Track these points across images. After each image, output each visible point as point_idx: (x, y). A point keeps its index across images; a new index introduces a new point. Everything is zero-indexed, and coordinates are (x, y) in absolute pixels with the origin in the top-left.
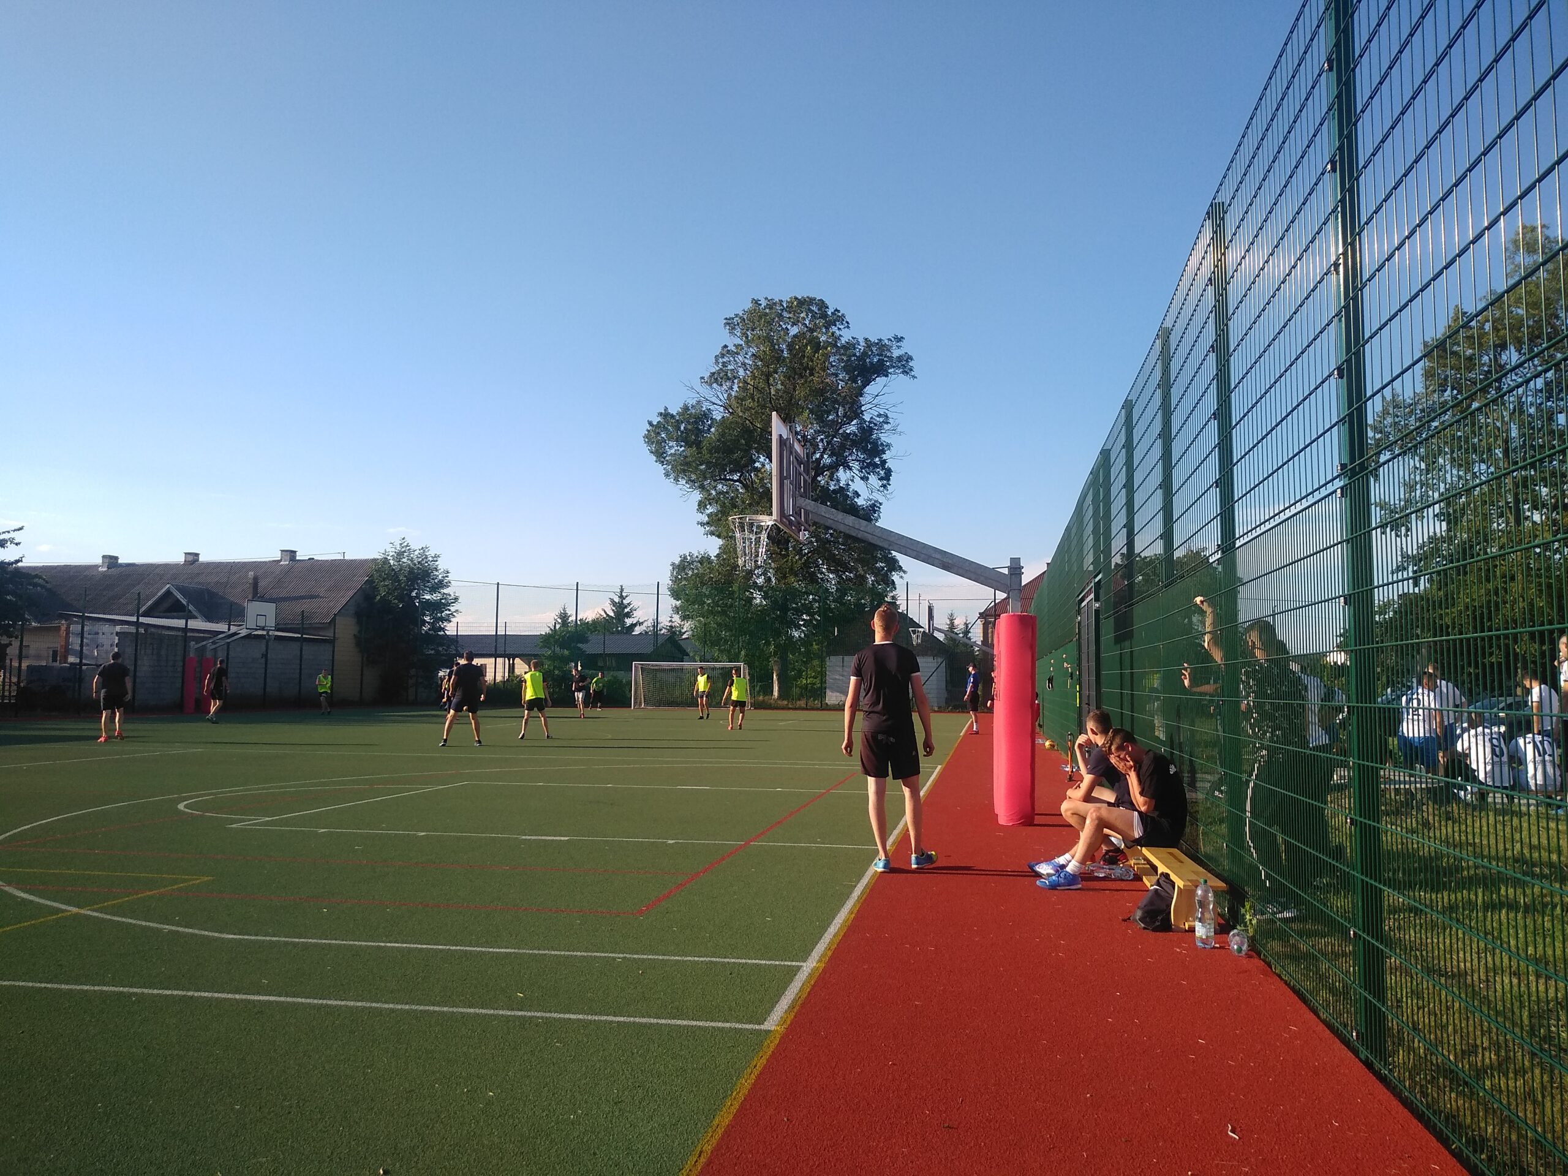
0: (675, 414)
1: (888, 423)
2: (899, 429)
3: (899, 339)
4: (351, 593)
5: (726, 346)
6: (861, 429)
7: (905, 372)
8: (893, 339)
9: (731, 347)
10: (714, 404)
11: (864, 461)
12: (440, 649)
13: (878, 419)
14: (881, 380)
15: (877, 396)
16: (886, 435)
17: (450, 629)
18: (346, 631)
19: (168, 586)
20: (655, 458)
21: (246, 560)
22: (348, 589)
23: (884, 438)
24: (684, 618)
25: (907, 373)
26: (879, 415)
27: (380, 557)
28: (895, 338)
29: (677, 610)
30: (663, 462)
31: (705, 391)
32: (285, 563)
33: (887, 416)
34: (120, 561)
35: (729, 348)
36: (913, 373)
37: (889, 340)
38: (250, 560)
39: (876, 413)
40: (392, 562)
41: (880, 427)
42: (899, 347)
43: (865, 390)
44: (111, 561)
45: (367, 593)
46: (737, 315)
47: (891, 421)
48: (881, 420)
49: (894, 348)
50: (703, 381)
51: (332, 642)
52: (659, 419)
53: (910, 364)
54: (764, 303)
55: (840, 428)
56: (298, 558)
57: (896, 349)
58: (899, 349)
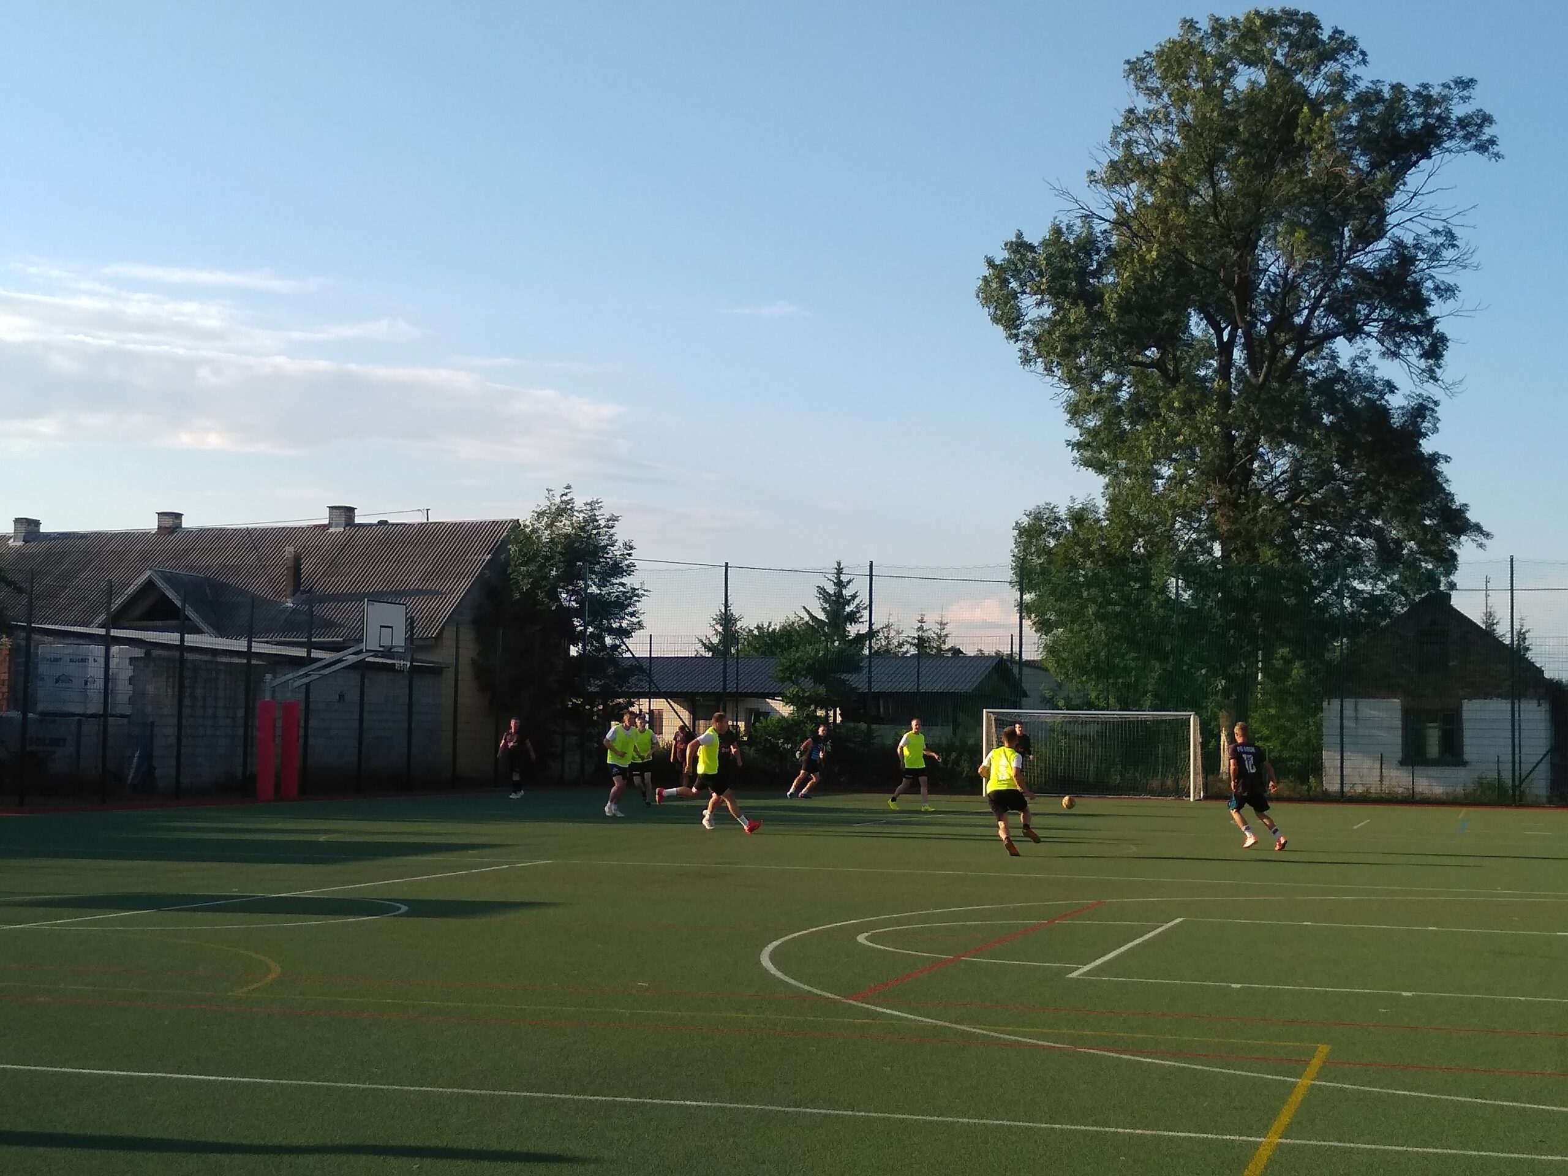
0: (1035, 243)
1: (1450, 247)
3: (1466, 84)
5: (1131, 111)
7: (1482, 148)
8: (1453, 86)
9: (1142, 113)
11: (1391, 321)
16: (1445, 270)
22: (459, 576)
23: (1443, 275)
25: (1486, 150)
26: (1431, 233)
28: (1456, 83)
30: (1016, 335)
31: (1092, 198)
33: (1447, 234)
35: (1138, 115)
36: (1495, 150)
37: (1446, 86)
39: (1423, 229)
41: (1432, 253)
42: (1464, 99)
43: (1398, 185)
45: (494, 585)
48: (1436, 241)
49: (1455, 101)
50: (1088, 178)
52: (1006, 254)
53: (1488, 132)
54: (1206, 27)
56: (356, 521)
57: (1459, 103)
58: (1465, 102)
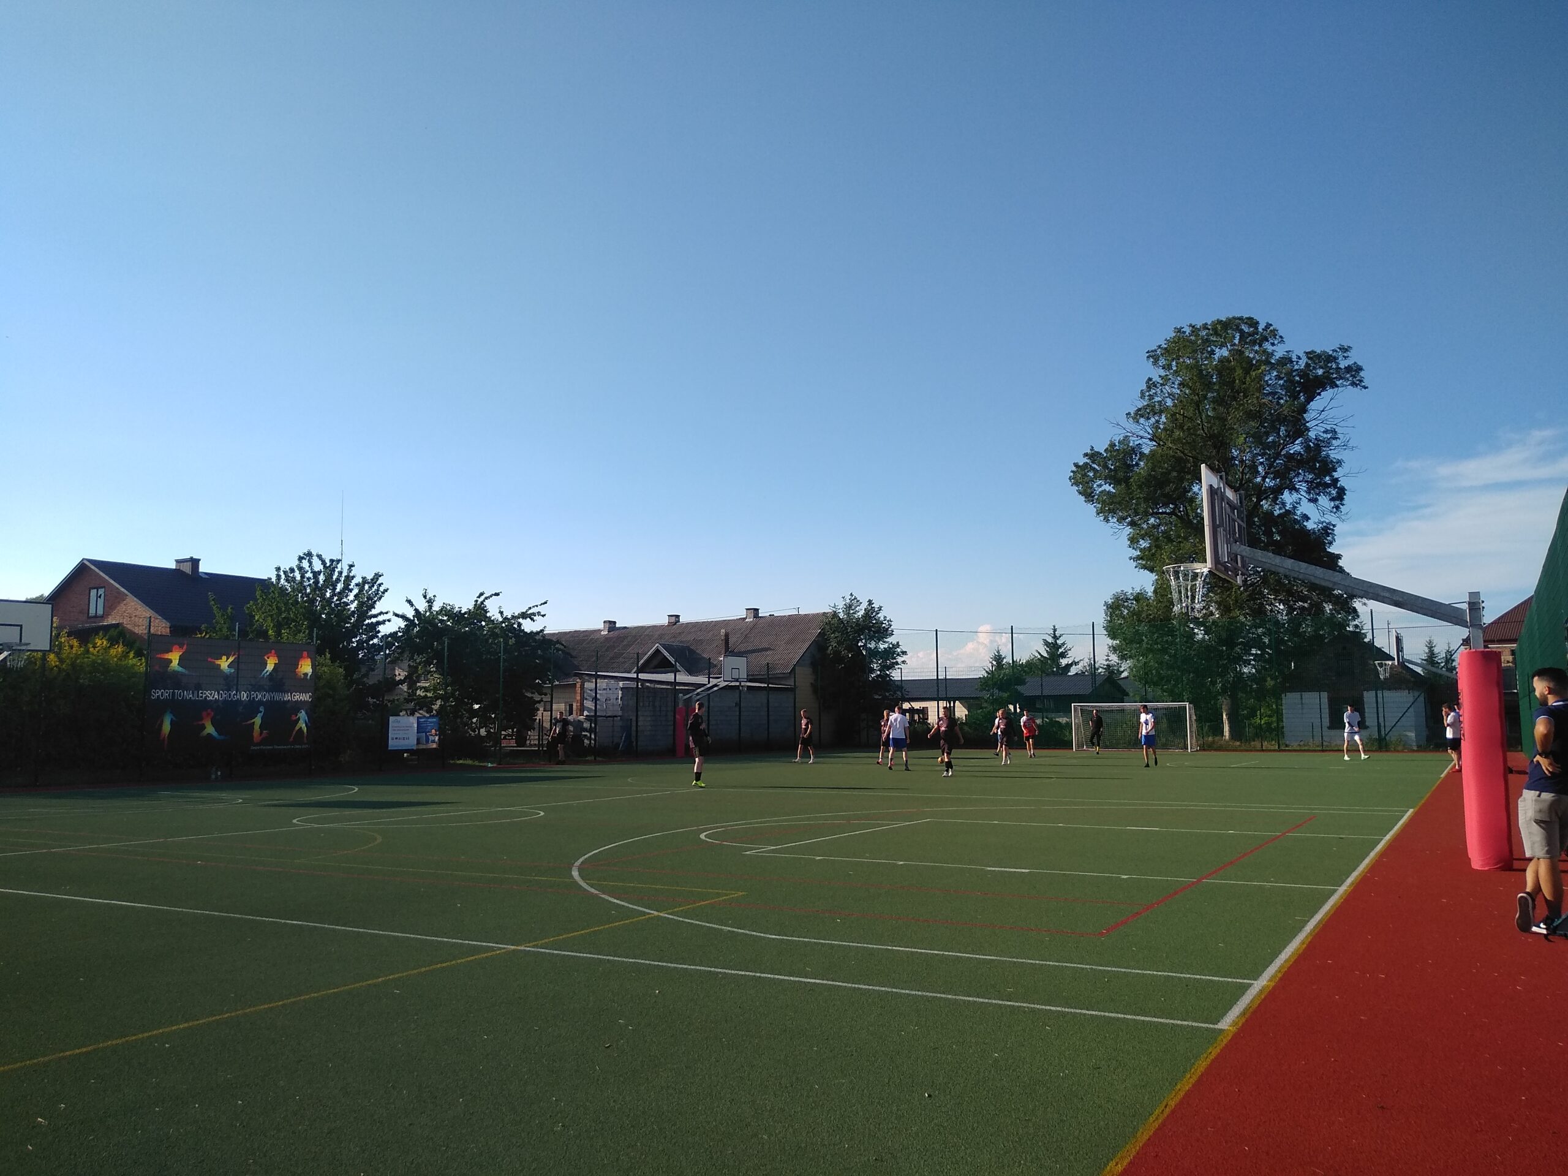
0: (1102, 451)
1: (1337, 438)
2: (1351, 444)
3: (1345, 349)
4: (807, 645)
5: (1150, 379)
6: (1307, 448)
7: (1353, 384)
8: (1338, 350)
9: (1156, 379)
10: (1142, 438)
11: (1312, 482)
12: (887, 694)
13: (1325, 436)
14: (1328, 394)
15: (1323, 411)
16: (1336, 451)
17: (895, 675)
18: (805, 679)
19: (657, 645)
20: (1083, 498)
21: (718, 620)
22: (804, 641)
23: (1334, 455)
24: (1123, 658)
25: (1357, 385)
26: (1326, 432)
27: (831, 611)
28: (1340, 349)
29: (1114, 649)
30: (1093, 501)
31: (1131, 426)
32: (750, 620)
33: (1334, 432)
34: (617, 626)
35: (1154, 380)
36: (1363, 384)
37: (1334, 351)
38: (721, 619)
39: (1323, 430)
40: (841, 615)
41: (1328, 443)
42: (1345, 357)
43: (1308, 406)
44: (611, 625)
45: (820, 644)
46: (1159, 347)
47: (1339, 436)
48: (1329, 436)
49: (1340, 359)
50: (1128, 416)
51: (792, 690)
52: (1086, 460)
53: (1362, 374)
54: (1188, 330)
55: (1283, 448)
56: (760, 615)
57: (1342, 360)
58: (1345, 359)
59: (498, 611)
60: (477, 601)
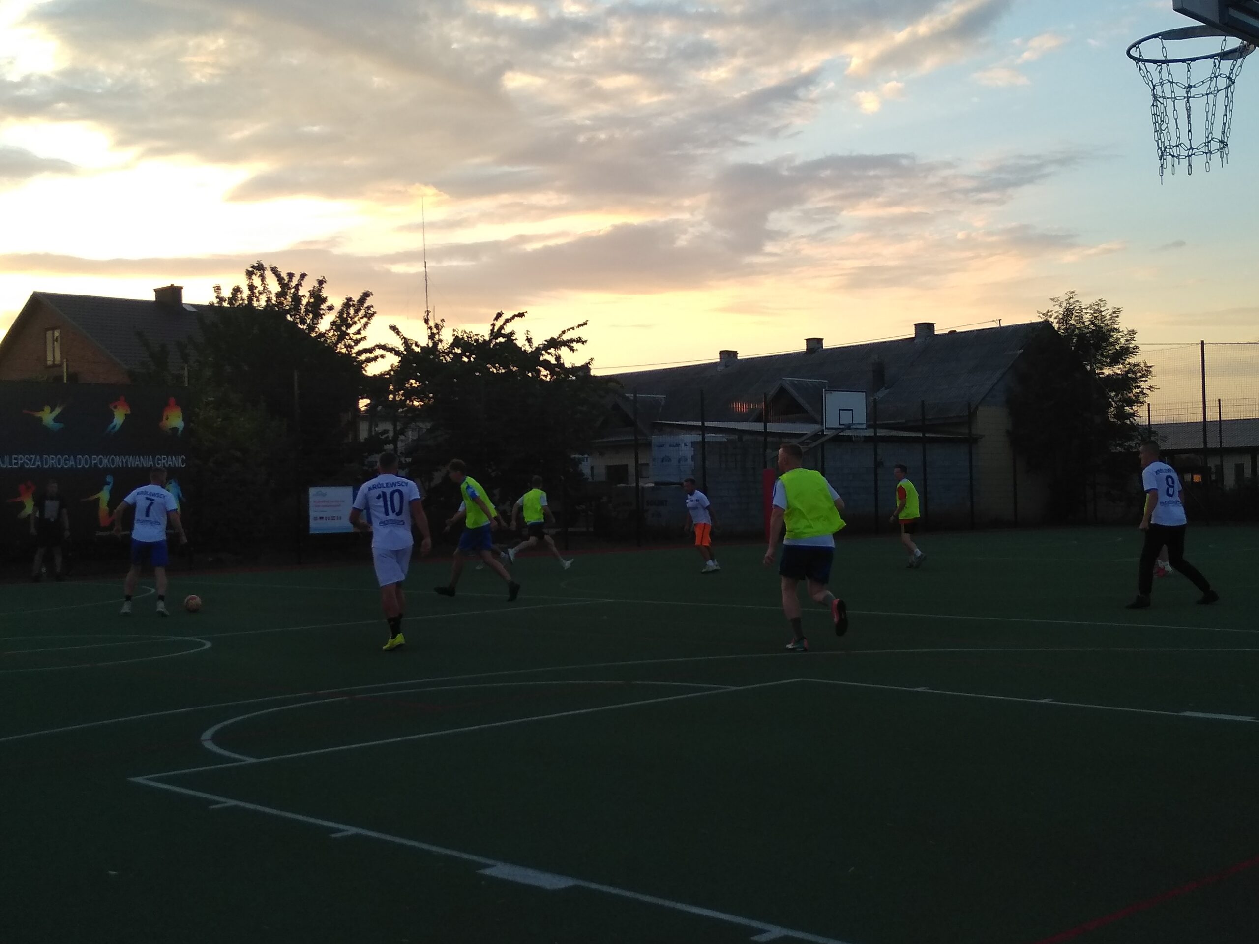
17: (1141, 415)
22: (995, 367)
27: (1040, 320)
32: (920, 340)
59: (526, 338)
60: (493, 325)
